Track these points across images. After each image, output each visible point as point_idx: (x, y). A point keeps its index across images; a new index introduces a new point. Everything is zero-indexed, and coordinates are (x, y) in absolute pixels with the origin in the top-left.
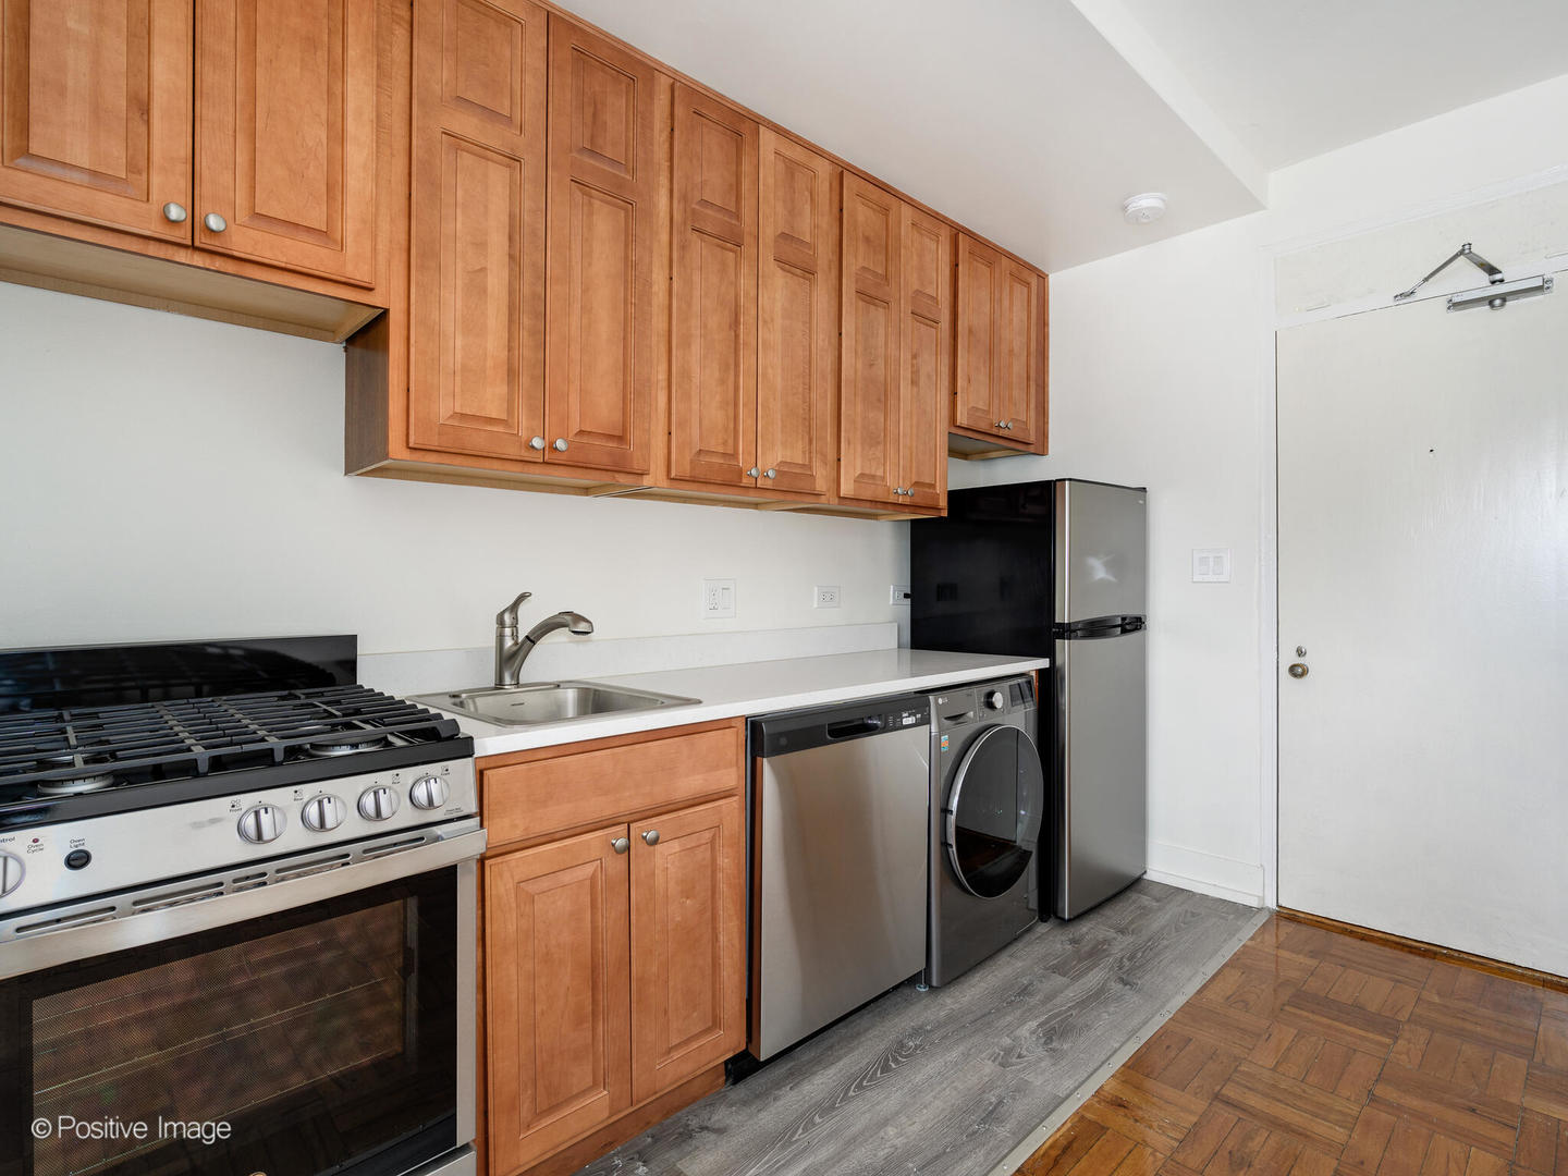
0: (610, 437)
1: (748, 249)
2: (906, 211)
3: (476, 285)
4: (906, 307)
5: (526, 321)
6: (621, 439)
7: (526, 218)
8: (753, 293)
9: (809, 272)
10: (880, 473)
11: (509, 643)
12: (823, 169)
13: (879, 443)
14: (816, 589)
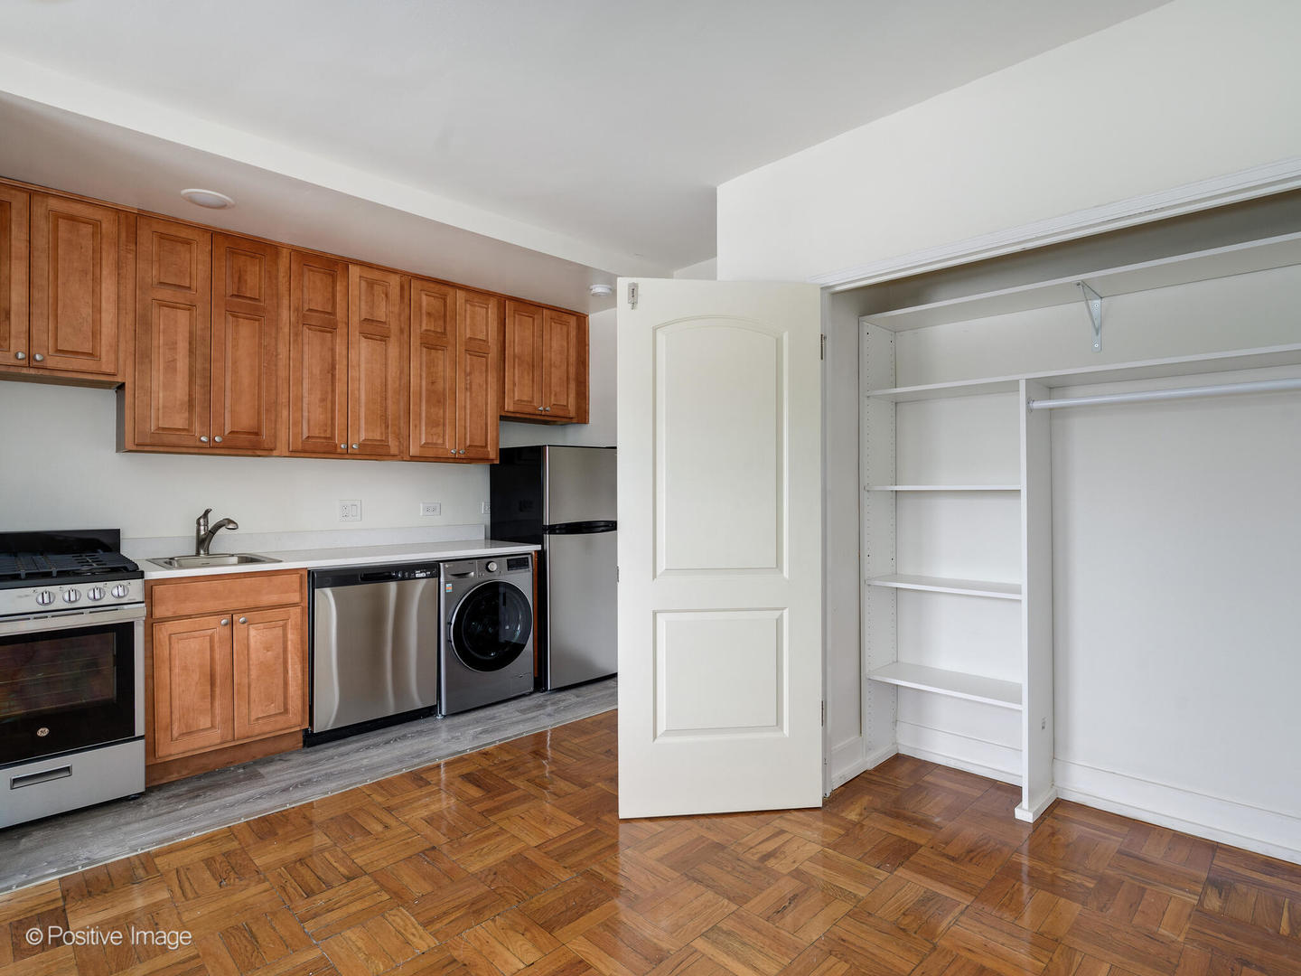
0: (249, 433)
1: (341, 330)
2: (461, 295)
3: (171, 367)
4: (460, 348)
5: (198, 381)
6: (257, 434)
7: (199, 333)
8: (345, 352)
9: (384, 338)
10: (440, 441)
11: (202, 533)
12: (394, 281)
13: (438, 425)
14: (421, 505)
